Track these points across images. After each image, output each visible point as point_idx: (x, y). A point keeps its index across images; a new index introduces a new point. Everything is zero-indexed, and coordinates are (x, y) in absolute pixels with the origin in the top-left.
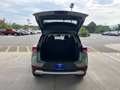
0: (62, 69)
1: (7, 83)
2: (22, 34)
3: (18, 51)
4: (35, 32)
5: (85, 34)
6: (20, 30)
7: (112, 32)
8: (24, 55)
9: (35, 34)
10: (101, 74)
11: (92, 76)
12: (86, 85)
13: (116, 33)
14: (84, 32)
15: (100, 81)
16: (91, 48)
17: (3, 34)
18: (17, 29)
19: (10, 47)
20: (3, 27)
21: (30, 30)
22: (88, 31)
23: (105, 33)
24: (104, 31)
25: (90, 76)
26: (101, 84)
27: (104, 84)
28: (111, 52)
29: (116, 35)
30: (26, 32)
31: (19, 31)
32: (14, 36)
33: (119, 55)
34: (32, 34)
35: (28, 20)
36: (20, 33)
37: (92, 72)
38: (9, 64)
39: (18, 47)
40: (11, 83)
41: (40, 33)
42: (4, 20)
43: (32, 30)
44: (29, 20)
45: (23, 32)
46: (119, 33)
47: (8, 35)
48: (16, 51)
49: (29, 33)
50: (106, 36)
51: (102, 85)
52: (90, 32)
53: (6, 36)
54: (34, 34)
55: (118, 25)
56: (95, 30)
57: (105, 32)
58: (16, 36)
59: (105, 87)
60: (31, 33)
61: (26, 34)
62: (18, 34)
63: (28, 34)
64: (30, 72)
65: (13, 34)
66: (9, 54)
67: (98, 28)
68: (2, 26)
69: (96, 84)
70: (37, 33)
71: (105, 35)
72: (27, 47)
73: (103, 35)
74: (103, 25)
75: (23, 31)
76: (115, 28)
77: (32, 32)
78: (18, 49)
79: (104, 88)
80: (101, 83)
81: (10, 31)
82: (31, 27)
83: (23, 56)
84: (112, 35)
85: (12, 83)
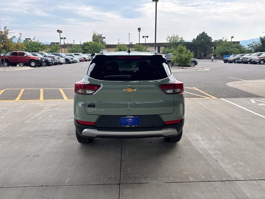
0: (135, 125)
1: (28, 156)
2: (48, 64)
3: (42, 97)
4: (76, 58)
5: (186, 59)
6: (42, 54)
7: (246, 56)
8: (56, 107)
9: (75, 62)
10: (213, 137)
11: (194, 141)
12: (182, 156)
13: (254, 56)
14: (184, 56)
15: (210, 150)
16: (197, 89)
17: (6, 64)
18: (35, 51)
19: (23, 90)
20: (5, 48)
21: (63, 55)
22: (192, 54)
23: (232, 58)
24: (228, 54)
25: (191, 141)
26: (210, 155)
27: (216, 154)
28: (239, 97)
29: (254, 63)
30: (56, 57)
31: (39, 56)
32: (28, 68)
33: (254, 102)
34: (70, 63)
35: (58, 31)
36: (42, 61)
37: (195, 135)
38: (27, 122)
39: (42, 90)
40: (35, 156)
41: (86, 61)
42: (6, 33)
43: (68, 54)
44: (61, 32)
45: (49, 59)
46: (261, 56)
47: (15, 65)
48: (38, 97)
49: (62, 60)
50: (233, 64)
51: (213, 157)
52: (198, 56)
53: (11, 69)
54: (73, 62)
55: (261, 39)
56: (208, 52)
57: (232, 56)
58: (34, 67)
59: (219, 160)
60: (68, 62)
61: (56, 64)
62: (39, 64)
63: (61, 64)
64: (70, 136)
65: (27, 62)
66: (23, 104)
67: (215, 48)
68: (2, 46)
69: (200, 155)
70: (81, 61)
71: (231, 62)
72: (61, 90)
73: (226, 61)
74: (228, 41)
75: (49, 57)
76: (253, 46)
77: (68, 57)
78: (42, 94)
79: (216, 161)
80: (211, 153)
81: (19, 57)
82: (65, 46)
83: (53, 107)
84: (246, 63)
85: (38, 156)
